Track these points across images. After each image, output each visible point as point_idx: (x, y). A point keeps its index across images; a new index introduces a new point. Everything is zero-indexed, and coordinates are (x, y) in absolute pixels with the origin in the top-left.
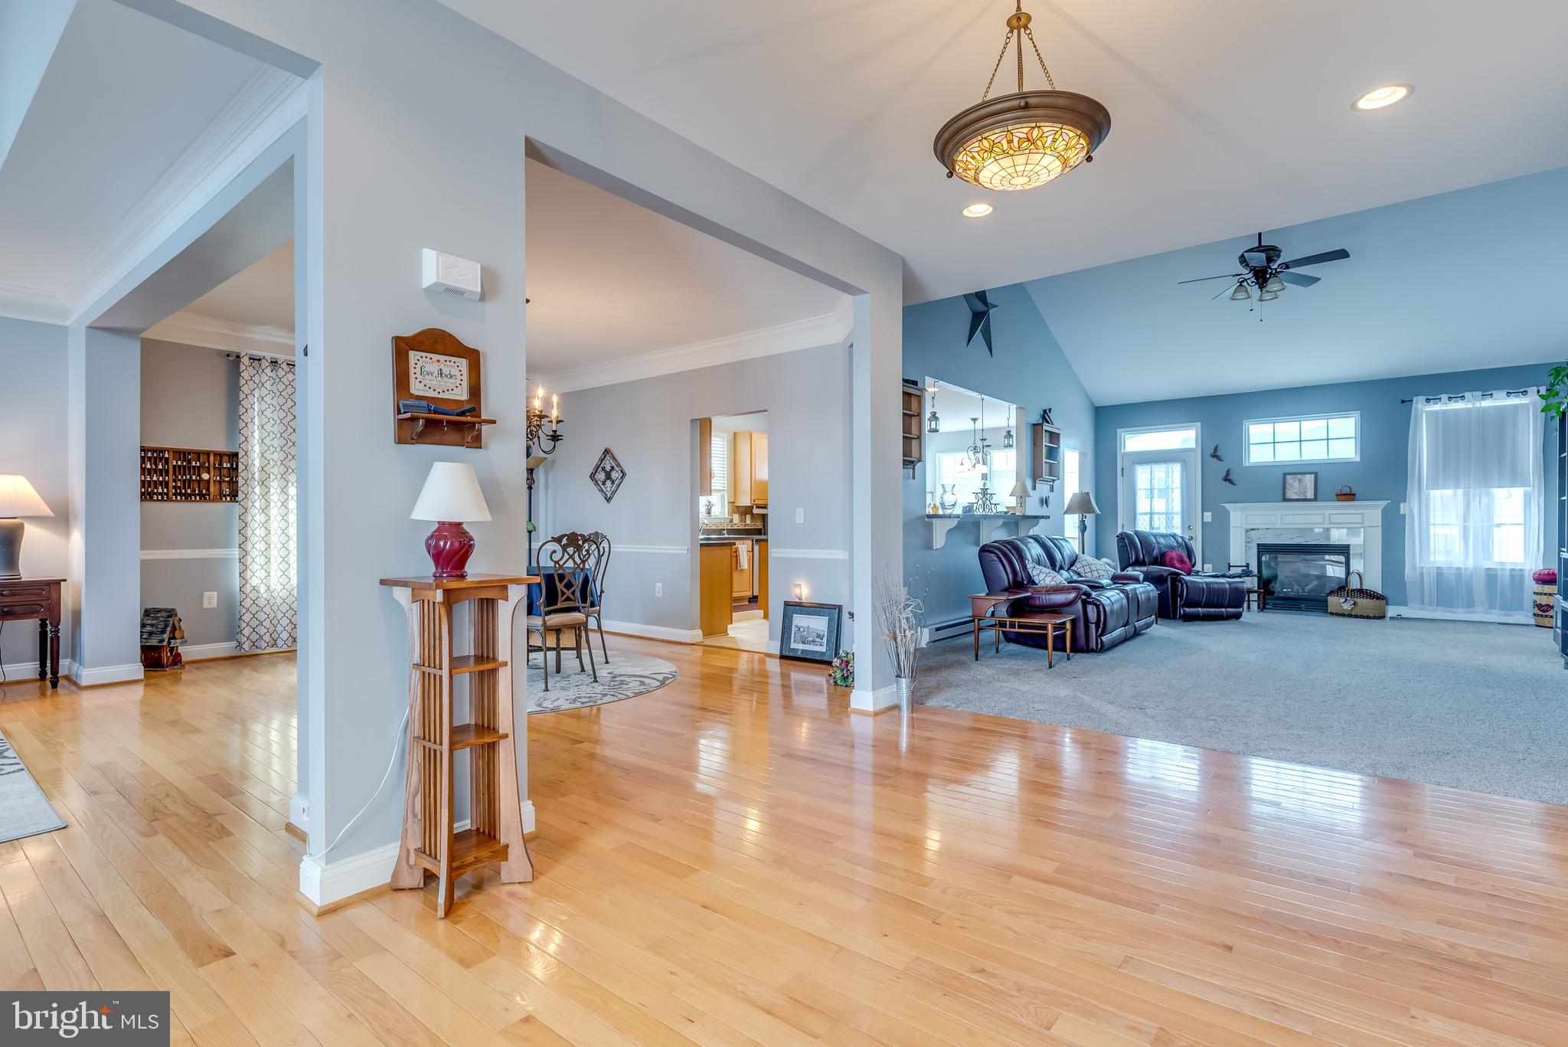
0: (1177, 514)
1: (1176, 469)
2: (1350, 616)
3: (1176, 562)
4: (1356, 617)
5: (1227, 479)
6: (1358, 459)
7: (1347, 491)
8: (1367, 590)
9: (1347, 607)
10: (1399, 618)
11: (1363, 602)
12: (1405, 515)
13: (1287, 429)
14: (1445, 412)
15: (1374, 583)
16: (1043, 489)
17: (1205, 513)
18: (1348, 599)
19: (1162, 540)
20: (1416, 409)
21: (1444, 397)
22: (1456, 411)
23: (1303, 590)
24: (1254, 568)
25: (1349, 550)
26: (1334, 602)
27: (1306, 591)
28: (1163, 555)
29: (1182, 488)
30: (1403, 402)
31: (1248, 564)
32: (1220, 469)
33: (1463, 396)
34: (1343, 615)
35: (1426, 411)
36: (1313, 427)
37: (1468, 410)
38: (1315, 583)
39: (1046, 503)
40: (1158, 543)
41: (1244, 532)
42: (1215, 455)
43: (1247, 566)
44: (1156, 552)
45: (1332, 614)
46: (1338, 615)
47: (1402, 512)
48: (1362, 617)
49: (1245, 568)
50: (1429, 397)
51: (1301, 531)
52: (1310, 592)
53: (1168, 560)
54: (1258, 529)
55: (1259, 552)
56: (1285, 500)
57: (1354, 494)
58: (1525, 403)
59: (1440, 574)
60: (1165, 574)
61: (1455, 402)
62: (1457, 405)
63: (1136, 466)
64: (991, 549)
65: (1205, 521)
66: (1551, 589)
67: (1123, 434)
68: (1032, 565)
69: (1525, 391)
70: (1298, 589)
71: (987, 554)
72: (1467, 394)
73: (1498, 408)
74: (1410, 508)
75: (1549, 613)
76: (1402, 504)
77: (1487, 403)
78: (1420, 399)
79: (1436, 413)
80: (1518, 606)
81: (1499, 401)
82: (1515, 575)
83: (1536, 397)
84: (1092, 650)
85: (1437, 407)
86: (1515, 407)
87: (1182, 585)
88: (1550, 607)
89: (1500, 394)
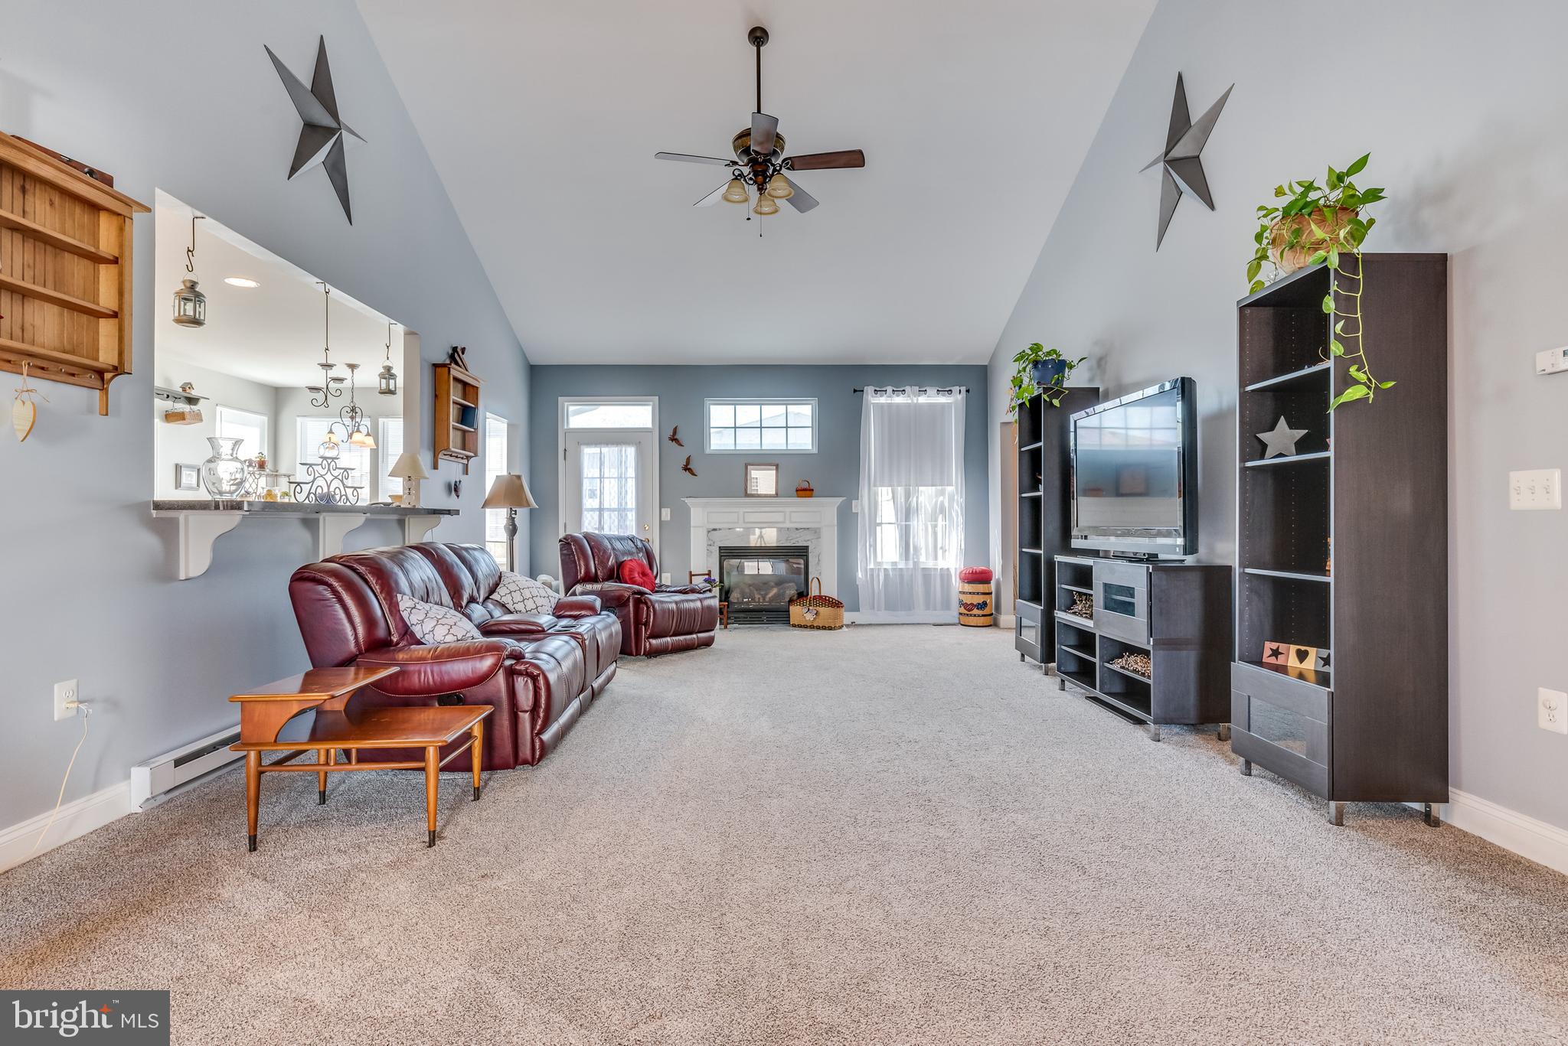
0: (631, 510)
1: (631, 451)
2: (812, 627)
3: (637, 575)
4: (818, 628)
5: (687, 468)
6: (815, 451)
7: (806, 486)
8: (826, 597)
9: (809, 617)
10: (853, 624)
11: (825, 611)
12: (857, 513)
13: (748, 413)
14: (890, 405)
15: (830, 590)
16: (450, 469)
17: (663, 510)
18: (811, 608)
19: (618, 545)
20: (867, 400)
21: (889, 389)
22: (898, 405)
23: (764, 599)
24: (715, 576)
25: (807, 552)
26: (796, 611)
27: (767, 599)
28: (620, 565)
29: (637, 478)
30: (855, 391)
31: (710, 571)
32: (679, 455)
33: (904, 390)
34: (805, 627)
35: (876, 401)
36: (773, 412)
37: (908, 405)
38: (775, 591)
39: (456, 490)
40: (614, 549)
41: (705, 532)
42: (673, 439)
43: (709, 574)
44: (611, 562)
45: (794, 626)
46: (800, 626)
47: (854, 511)
48: (824, 628)
49: (707, 577)
50: (878, 389)
52: (771, 600)
53: (626, 572)
54: (720, 529)
55: (721, 556)
56: (747, 495)
57: (813, 490)
58: (951, 402)
59: (886, 576)
60: (626, 594)
61: (898, 396)
62: (899, 400)
63: (582, 447)
64: (319, 575)
65: (663, 519)
66: (981, 588)
67: (566, 404)
68: (410, 604)
69: (950, 390)
70: (759, 598)
71: (309, 585)
72: (908, 389)
73: (931, 405)
74: (862, 505)
75: (975, 611)
76: (854, 502)
77: (922, 399)
78: (869, 390)
79: (882, 406)
80: (946, 606)
81: (931, 398)
82: (945, 574)
83: (959, 397)
84: (525, 762)
85: (883, 400)
86: (943, 405)
87: (648, 608)
88: (975, 606)
89: (932, 391)
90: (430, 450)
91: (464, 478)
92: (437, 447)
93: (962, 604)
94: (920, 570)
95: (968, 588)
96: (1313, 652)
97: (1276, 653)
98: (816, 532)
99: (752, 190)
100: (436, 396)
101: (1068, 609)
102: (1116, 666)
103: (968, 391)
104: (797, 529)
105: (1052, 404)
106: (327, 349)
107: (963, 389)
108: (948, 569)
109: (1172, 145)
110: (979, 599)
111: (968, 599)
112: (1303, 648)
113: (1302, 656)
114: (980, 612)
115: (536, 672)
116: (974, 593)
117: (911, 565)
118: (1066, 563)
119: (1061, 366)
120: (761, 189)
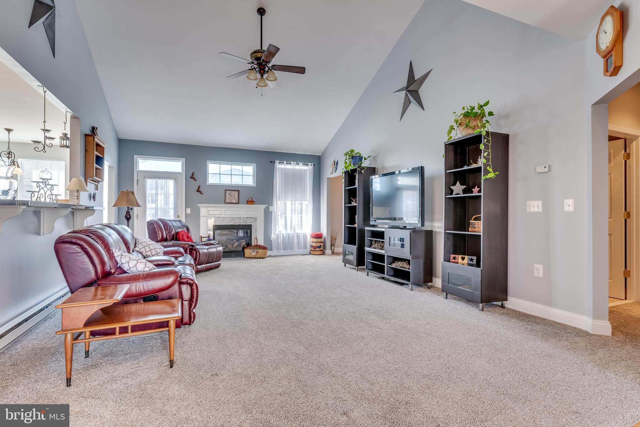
0: (171, 209)
1: (171, 183)
2: (255, 258)
3: (185, 238)
4: (257, 258)
5: (198, 191)
6: (255, 185)
7: (251, 200)
8: (260, 245)
9: (254, 254)
10: (270, 256)
11: (260, 251)
12: (272, 211)
13: (226, 168)
14: (285, 169)
15: (261, 242)
16: (91, 187)
17: (187, 209)
18: (254, 250)
19: (175, 224)
20: (276, 166)
21: (285, 162)
22: (288, 169)
23: (232, 247)
24: (212, 237)
25: (251, 227)
26: (248, 252)
27: (234, 247)
28: (177, 233)
29: (174, 194)
30: (271, 162)
31: (209, 235)
32: (195, 185)
33: (290, 163)
34: (252, 258)
35: (280, 167)
36: (237, 168)
37: (292, 169)
38: (237, 243)
39: (94, 198)
40: (174, 226)
42: (192, 177)
43: (209, 237)
44: (173, 232)
45: (247, 258)
46: (249, 258)
47: (270, 210)
48: (260, 258)
50: (280, 162)
51: (233, 219)
52: (235, 247)
53: (180, 237)
54: (213, 218)
55: (214, 229)
56: (226, 203)
57: (254, 202)
58: (307, 169)
59: (283, 236)
60: (186, 246)
61: (288, 165)
62: (289, 167)
63: (146, 179)
64: (74, 240)
65: (187, 213)
66: (319, 240)
67: (138, 158)
68: (119, 253)
69: (307, 164)
70: (230, 247)
71: (67, 245)
72: (292, 162)
73: (301, 170)
74: (274, 208)
75: (317, 249)
76: (270, 207)
77: (297, 167)
78: (277, 162)
79: (282, 169)
80: (305, 247)
81: (300, 167)
82: (305, 236)
83: (311, 167)
84: (186, 324)
85: (282, 166)
86: (305, 170)
87: (196, 252)
88: (317, 247)
89: (301, 164)
90: (83, 177)
91: (96, 191)
92: (86, 176)
93: (312, 246)
94: (296, 234)
95: (315, 240)
96: (466, 257)
97: (454, 258)
98: (255, 219)
99: (259, 76)
100: (86, 150)
101: (370, 246)
102: (394, 266)
103: (314, 165)
104: (247, 218)
105: (361, 172)
106: (45, 122)
107: (312, 164)
108: (306, 233)
109: (409, 85)
110: (319, 244)
111: (314, 244)
112: (463, 256)
113: (463, 259)
114: (319, 249)
115: (192, 282)
116: (317, 242)
117: (293, 232)
118: (369, 230)
119: (361, 158)
120: (262, 76)
